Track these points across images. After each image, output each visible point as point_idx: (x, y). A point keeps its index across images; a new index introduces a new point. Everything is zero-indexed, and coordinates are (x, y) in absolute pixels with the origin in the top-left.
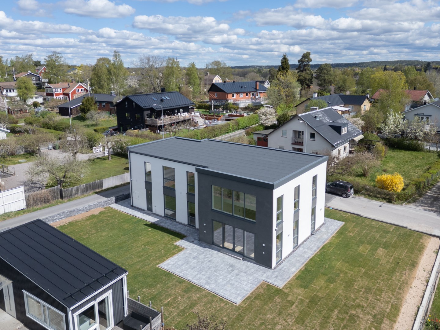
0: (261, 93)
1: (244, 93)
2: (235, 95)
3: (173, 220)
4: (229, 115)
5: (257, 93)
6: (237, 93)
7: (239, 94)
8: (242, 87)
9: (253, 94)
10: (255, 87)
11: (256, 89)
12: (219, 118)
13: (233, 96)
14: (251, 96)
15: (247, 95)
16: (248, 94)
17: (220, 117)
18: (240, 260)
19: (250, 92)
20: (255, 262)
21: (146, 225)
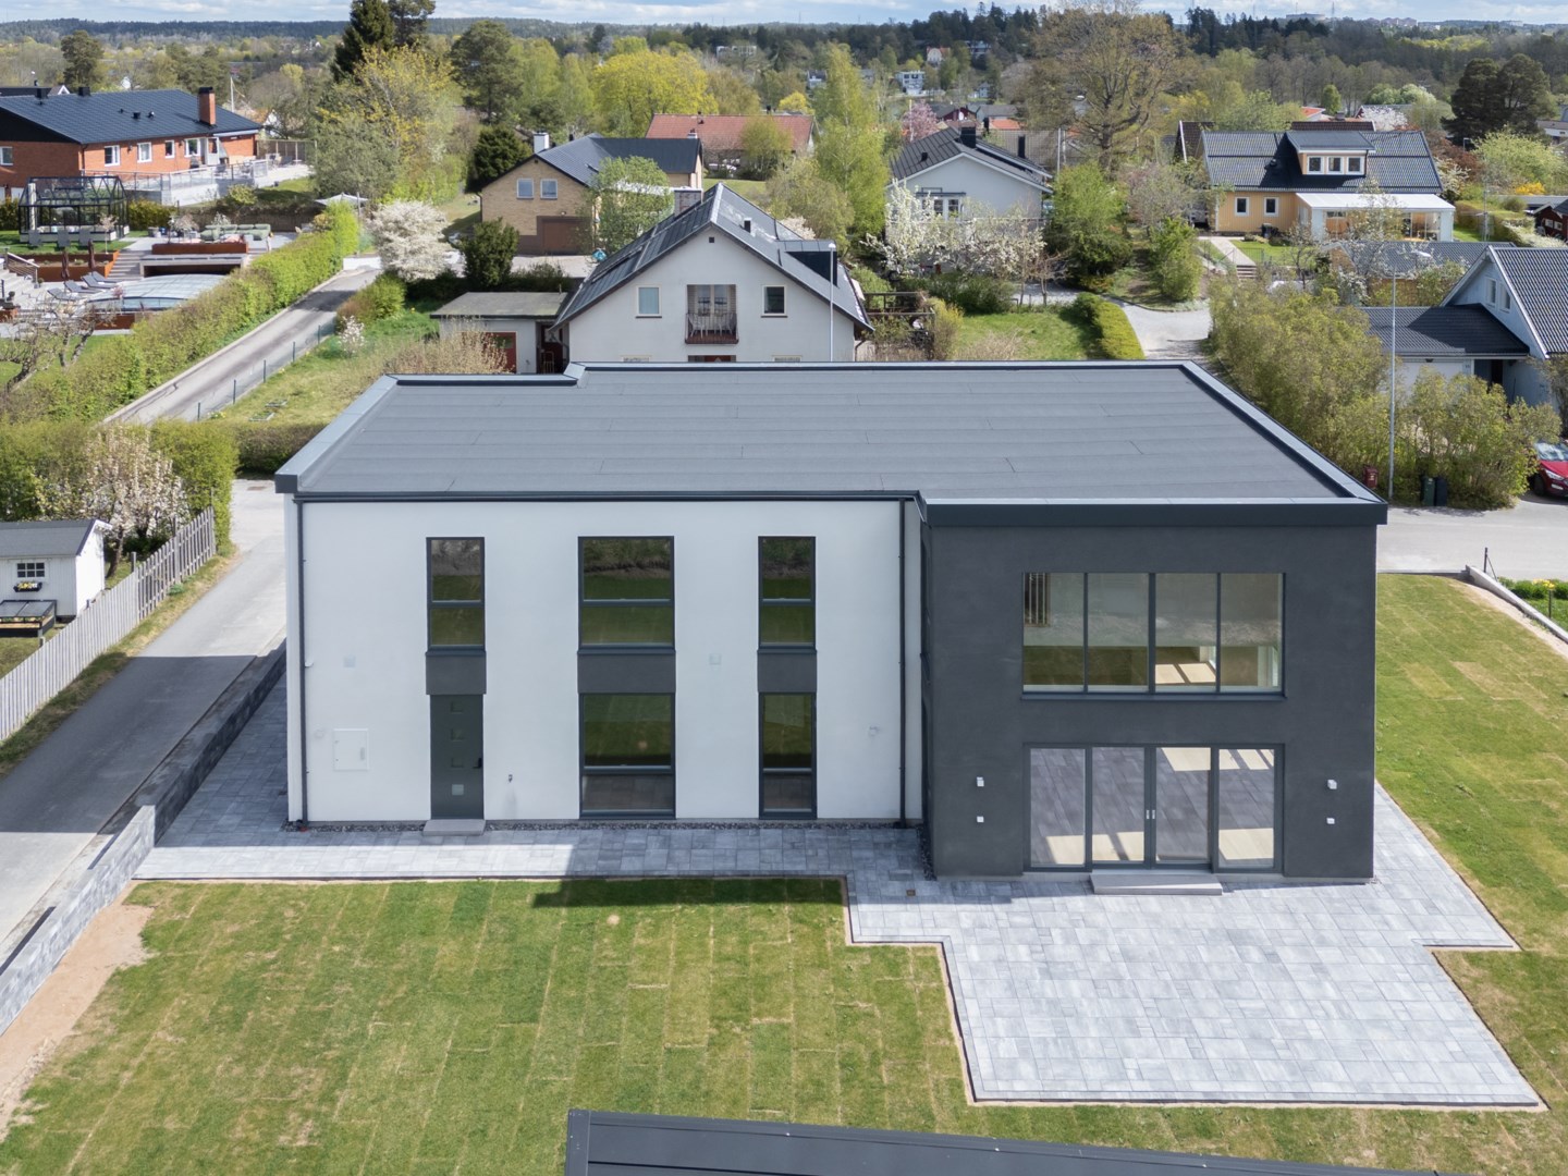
0: (228, 139)
1: (156, 140)
2: (117, 153)
3: (649, 823)
4: (157, 249)
5: (214, 141)
6: (127, 143)
7: (134, 149)
8: (136, 116)
9: (193, 149)
10: (196, 115)
11: (204, 122)
12: (108, 266)
13: (108, 160)
14: (188, 155)
15: (169, 150)
16: (174, 146)
17: (110, 258)
18: (1217, 893)
19: (179, 138)
20: (1278, 877)
21: (542, 900)
